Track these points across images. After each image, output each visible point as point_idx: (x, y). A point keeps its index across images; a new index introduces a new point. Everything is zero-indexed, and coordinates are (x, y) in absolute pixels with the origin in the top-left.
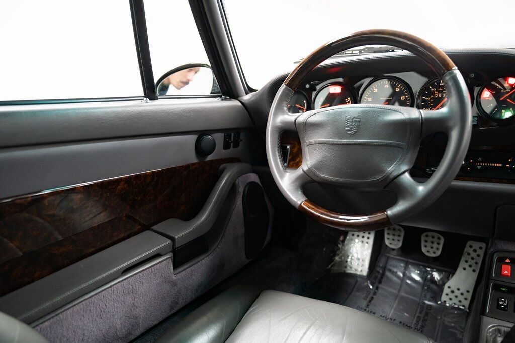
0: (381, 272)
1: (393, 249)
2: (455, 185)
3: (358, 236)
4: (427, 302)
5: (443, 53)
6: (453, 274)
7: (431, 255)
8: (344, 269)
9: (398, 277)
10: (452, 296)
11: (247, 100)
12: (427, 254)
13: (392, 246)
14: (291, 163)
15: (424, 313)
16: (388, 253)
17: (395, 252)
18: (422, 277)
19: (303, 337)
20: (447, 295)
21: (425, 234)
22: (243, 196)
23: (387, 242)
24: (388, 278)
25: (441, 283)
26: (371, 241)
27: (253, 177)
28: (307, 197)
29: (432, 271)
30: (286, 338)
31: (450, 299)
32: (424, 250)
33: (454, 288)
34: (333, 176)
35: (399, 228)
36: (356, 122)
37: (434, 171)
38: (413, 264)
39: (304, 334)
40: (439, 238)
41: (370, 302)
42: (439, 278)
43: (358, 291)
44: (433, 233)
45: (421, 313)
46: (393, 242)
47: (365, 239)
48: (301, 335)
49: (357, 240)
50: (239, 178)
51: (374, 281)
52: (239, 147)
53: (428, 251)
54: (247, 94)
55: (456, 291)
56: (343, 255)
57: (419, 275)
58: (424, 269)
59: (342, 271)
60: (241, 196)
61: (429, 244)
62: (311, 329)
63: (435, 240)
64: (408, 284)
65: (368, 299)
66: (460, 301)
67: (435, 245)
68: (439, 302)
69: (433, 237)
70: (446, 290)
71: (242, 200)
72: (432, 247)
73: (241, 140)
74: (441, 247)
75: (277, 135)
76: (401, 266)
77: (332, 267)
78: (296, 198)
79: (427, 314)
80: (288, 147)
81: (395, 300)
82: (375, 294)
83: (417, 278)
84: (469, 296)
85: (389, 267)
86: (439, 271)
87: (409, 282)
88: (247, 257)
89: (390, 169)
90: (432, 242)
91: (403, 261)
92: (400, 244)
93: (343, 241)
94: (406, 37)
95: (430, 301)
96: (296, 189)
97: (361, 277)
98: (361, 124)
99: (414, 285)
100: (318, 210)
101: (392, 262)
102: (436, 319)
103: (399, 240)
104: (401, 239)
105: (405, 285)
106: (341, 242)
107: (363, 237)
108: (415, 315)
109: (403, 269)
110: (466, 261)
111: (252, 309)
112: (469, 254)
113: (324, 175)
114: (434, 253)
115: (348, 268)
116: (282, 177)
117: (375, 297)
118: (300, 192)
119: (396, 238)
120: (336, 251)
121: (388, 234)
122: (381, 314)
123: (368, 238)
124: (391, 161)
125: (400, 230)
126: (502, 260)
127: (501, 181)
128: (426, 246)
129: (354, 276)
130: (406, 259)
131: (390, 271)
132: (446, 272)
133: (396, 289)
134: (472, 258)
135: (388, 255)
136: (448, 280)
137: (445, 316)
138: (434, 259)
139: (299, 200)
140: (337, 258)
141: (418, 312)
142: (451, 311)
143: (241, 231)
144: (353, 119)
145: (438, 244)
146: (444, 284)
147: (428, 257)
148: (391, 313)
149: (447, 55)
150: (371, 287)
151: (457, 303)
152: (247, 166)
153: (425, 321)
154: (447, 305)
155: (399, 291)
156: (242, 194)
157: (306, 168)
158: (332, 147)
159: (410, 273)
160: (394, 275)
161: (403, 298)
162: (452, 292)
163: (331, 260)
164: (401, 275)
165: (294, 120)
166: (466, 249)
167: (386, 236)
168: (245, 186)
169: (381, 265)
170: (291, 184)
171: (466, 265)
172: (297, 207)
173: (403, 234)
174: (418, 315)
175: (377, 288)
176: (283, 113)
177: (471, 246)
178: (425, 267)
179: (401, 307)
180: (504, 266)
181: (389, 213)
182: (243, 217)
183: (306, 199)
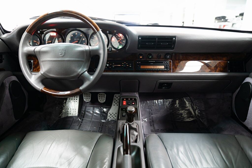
0: (84, 113)
1: (88, 102)
2: (104, 74)
3: (72, 99)
4: (102, 121)
5: (94, 22)
6: (111, 108)
7: (102, 102)
8: (68, 115)
9: (91, 113)
10: (111, 116)
11: (4, 38)
12: (101, 102)
13: (87, 101)
14: (35, 69)
15: (101, 125)
16: (86, 104)
17: (88, 104)
18: (100, 112)
19: (50, 147)
20: (109, 116)
21: (99, 94)
22: (9, 88)
23: (85, 100)
24: (87, 115)
25: (107, 112)
26: (78, 101)
27: (14, 78)
28: (44, 85)
29: (103, 108)
30: (42, 150)
31: (110, 118)
32: (99, 100)
33: (111, 113)
34: (56, 75)
35: (88, 93)
36: (64, 51)
37: (96, 70)
38: (96, 107)
39: (51, 146)
40: (104, 95)
41: (80, 126)
42: (106, 111)
43: (74, 123)
44: (102, 93)
45: (100, 125)
46: (87, 99)
47: (75, 100)
48: (49, 146)
49: (72, 101)
50: (5, 79)
51: (81, 117)
52: (3, 63)
53: (101, 101)
54: (4, 34)
55: (112, 114)
56: (66, 109)
57: (99, 111)
58: (100, 108)
59: (67, 116)
60: (8, 89)
61: (101, 98)
62: (54, 142)
63: (103, 96)
64: (95, 115)
65: (79, 125)
66: (114, 118)
67: (103, 98)
68: (107, 120)
69: (102, 95)
70: (109, 115)
71: (9, 91)
72: (102, 99)
73: (3, 59)
74: (105, 98)
75: (25, 57)
76: (92, 109)
77: (61, 115)
78: (39, 87)
79: (103, 125)
80: (32, 61)
81: (90, 123)
82: (82, 122)
83: (98, 112)
84: (116, 115)
85: (87, 110)
86: (106, 108)
87: (95, 114)
88: (16, 119)
89: (79, 70)
90: (102, 97)
91: (92, 106)
92: (90, 100)
93: (66, 103)
94: (81, 15)
95: (103, 120)
96: (39, 82)
97: (75, 117)
98: (66, 52)
99: (97, 115)
100: (50, 91)
101: (88, 108)
102: (106, 126)
103: (89, 98)
104: (90, 97)
105: (94, 116)
106: (64, 103)
107: (74, 99)
108: (98, 127)
109: (92, 110)
110: (115, 102)
111: (22, 142)
112: (115, 99)
113: (51, 75)
114: (103, 101)
115: (69, 114)
116: (30, 77)
117: (82, 124)
118: (41, 84)
119: (88, 97)
120: (63, 108)
121: (85, 96)
122: (85, 130)
123: (77, 99)
124: (79, 67)
125: (89, 94)
126: (123, 100)
127: (121, 71)
128: (100, 99)
129: (72, 117)
130: (93, 106)
131: (87, 111)
132: (108, 108)
133: (90, 119)
134: (116, 101)
135: (86, 105)
136: (109, 110)
137: (109, 125)
138: (104, 103)
139: (41, 87)
140: (63, 111)
141: (99, 125)
142: (111, 122)
143: (10, 106)
144: (62, 49)
145: (104, 97)
146: (108, 113)
147: (101, 103)
148: (89, 129)
149: (96, 23)
150: (80, 120)
151: (113, 118)
152: (9, 72)
153: (102, 128)
154: (110, 120)
155: (91, 119)
156: (8, 87)
157: (42, 73)
158: (54, 62)
159: (95, 111)
160: (89, 113)
161: (93, 122)
162: (111, 115)
163: (61, 112)
164: (92, 112)
165: (33, 50)
166: (114, 98)
167: (84, 97)
168: (9, 83)
169: (83, 110)
170: (35, 80)
171: (115, 104)
172: (40, 91)
173: (90, 95)
174: (99, 126)
175: (83, 120)
176: (27, 46)
177: (116, 96)
178: (101, 107)
179: (93, 125)
180: (124, 101)
181: (81, 88)
182: (11, 99)
183: (44, 86)
